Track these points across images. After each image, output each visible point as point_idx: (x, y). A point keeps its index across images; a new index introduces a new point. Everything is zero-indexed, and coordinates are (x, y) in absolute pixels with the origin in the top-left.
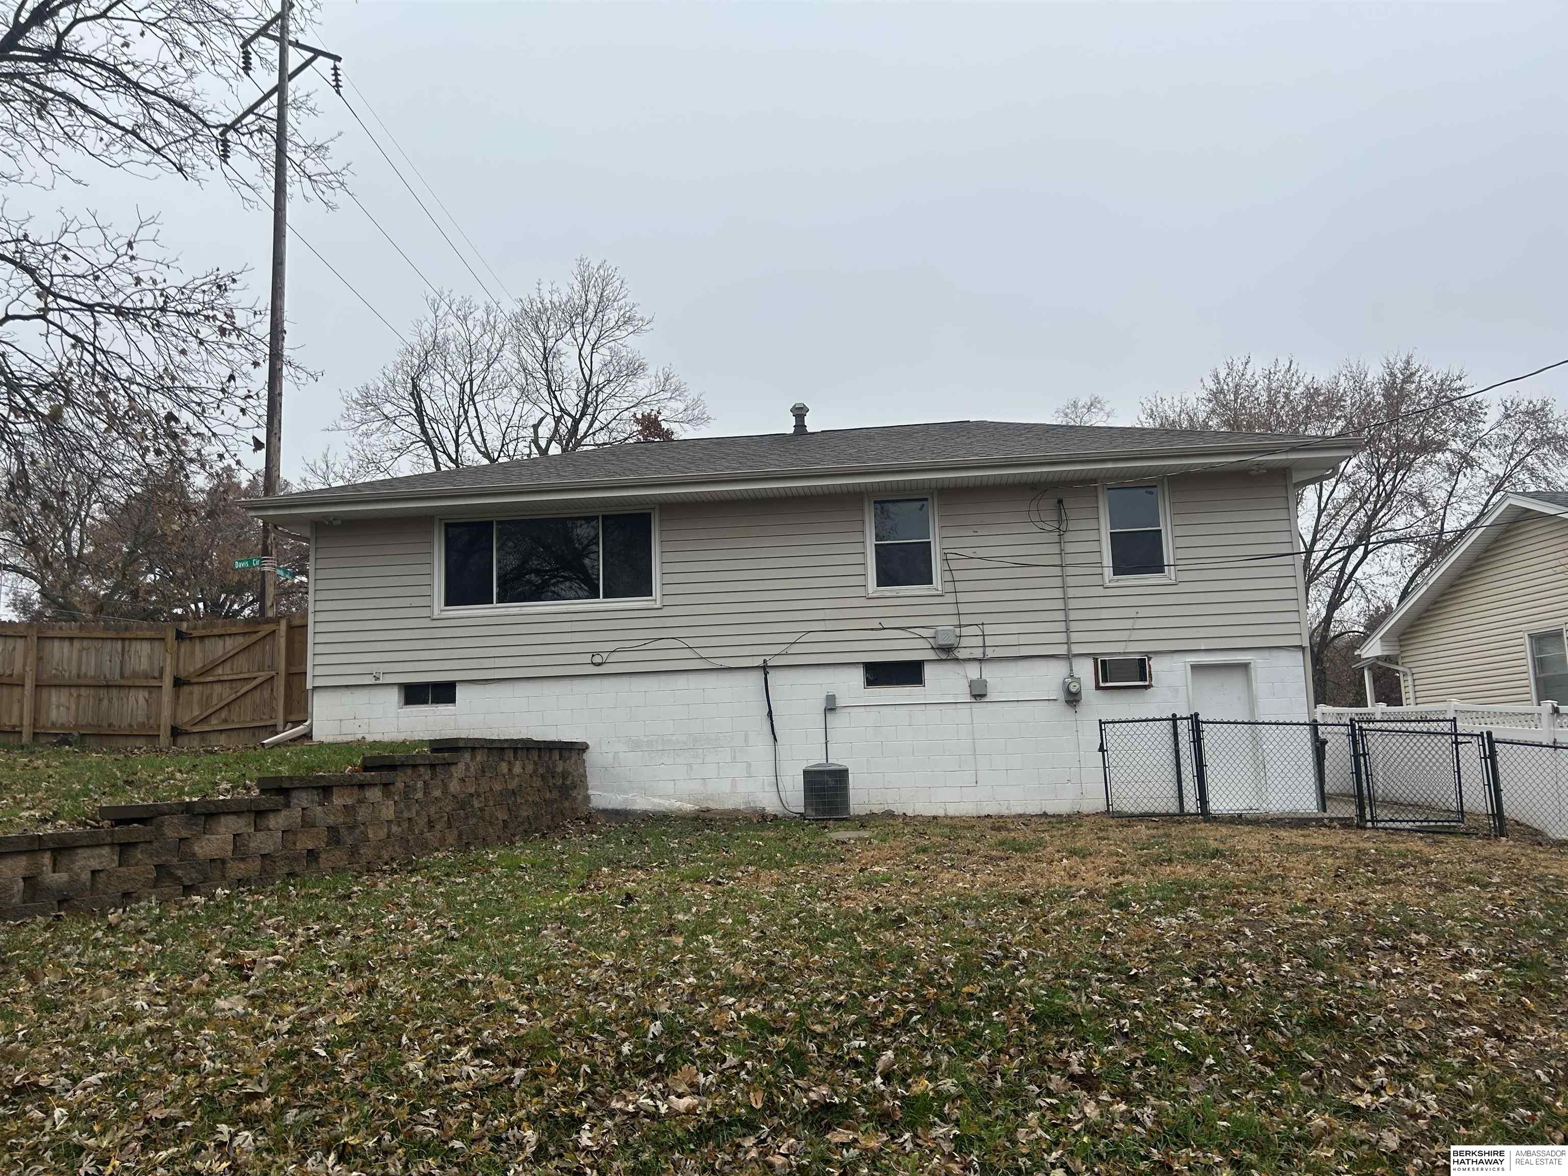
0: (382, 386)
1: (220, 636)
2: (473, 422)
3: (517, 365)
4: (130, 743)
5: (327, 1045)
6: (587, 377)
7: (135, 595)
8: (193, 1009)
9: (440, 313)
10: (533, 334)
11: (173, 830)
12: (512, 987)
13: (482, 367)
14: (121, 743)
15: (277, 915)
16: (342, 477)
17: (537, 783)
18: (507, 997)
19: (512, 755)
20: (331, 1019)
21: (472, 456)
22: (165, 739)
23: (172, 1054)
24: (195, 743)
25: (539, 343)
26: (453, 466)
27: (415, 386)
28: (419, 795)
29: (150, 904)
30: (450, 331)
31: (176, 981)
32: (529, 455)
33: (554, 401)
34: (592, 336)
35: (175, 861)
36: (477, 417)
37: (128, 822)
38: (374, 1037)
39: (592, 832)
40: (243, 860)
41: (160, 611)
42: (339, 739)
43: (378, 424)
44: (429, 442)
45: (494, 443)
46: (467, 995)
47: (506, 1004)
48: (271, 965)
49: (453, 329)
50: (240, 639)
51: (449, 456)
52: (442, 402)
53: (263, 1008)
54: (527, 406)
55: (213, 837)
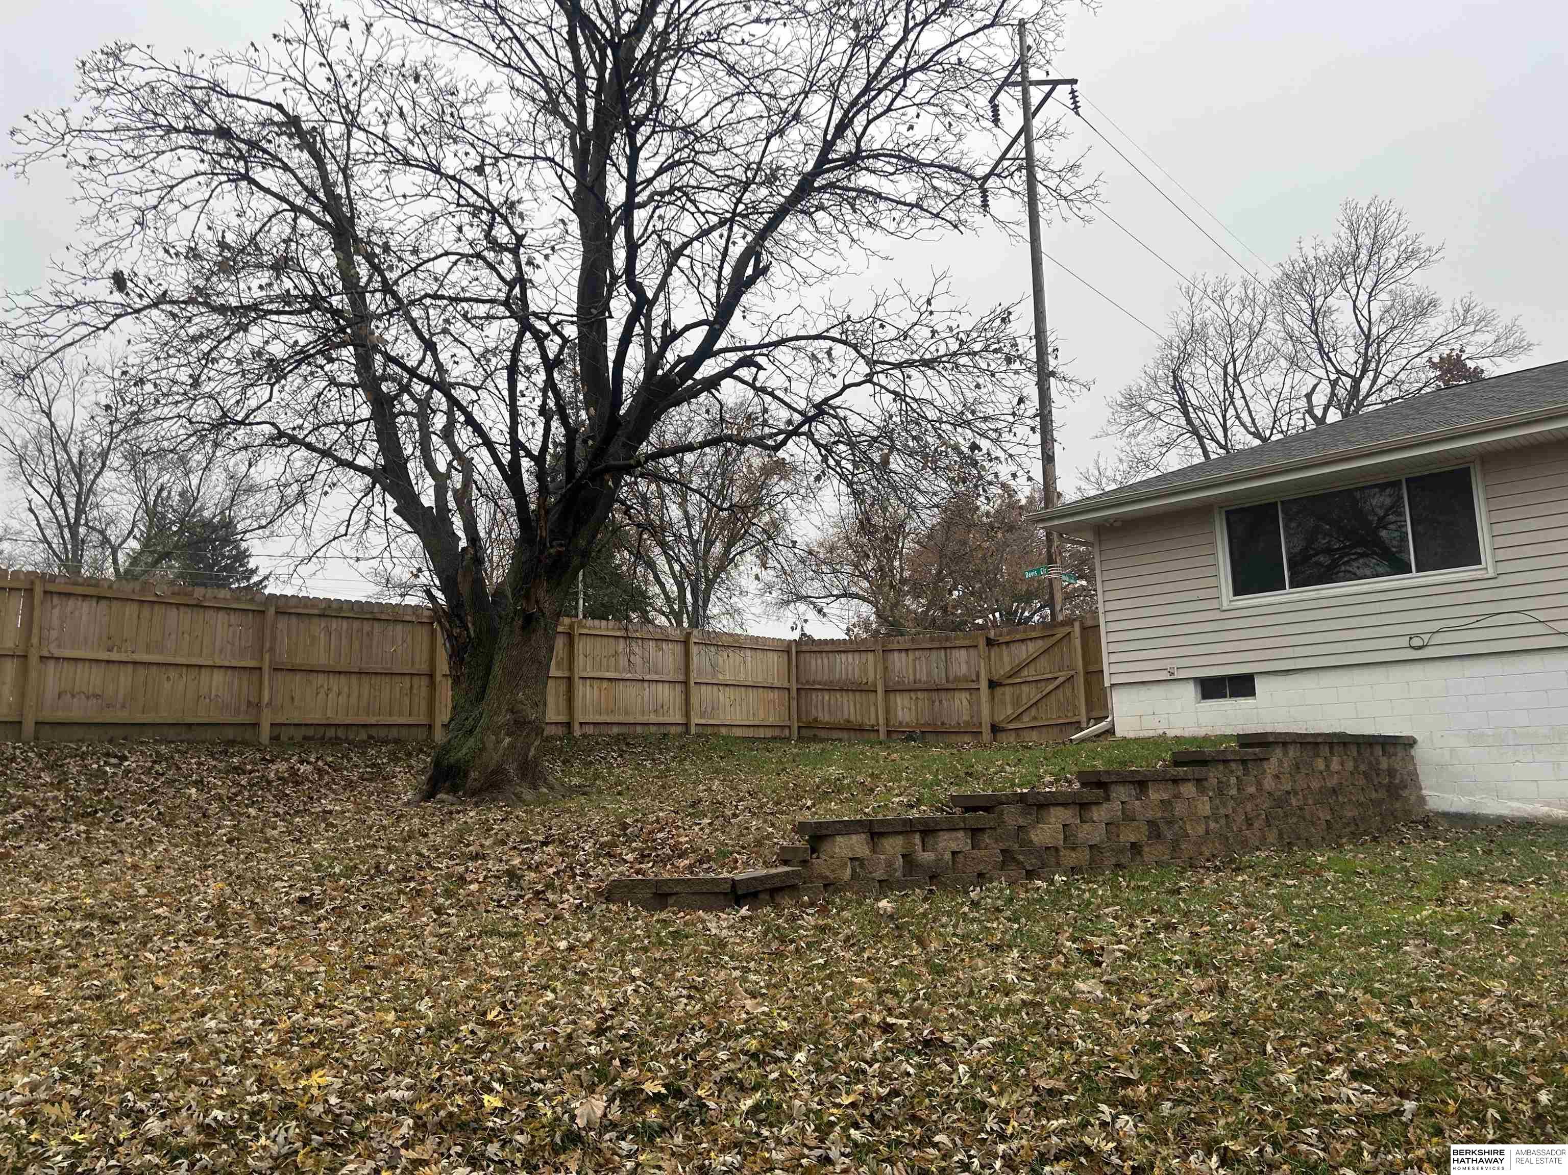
0: (1144, 385)
1: (1023, 641)
2: (1240, 403)
3: (1282, 334)
4: (959, 739)
5: (1189, 1041)
6: (1366, 330)
7: (944, 609)
8: (1057, 988)
9: (1195, 299)
10: (1298, 297)
11: (1012, 817)
12: (1382, 1007)
13: (1244, 344)
14: (953, 739)
15: (1113, 905)
16: (1114, 480)
17: (1362, 782)
18: (1378, 1018)
19: (1327, 749)
20: (1187, 1015)
21: (1242, 439)
22: (987, 736)
23: (1047, 1027)
24: (1012, 738)
25: (1305, 305)
26: (1222, 451)
27: (1175, 378)
28: (1234, 792)
29: (999, 884)
30: (1208, 315)
31: (1036, 959)
32: (1304, 428)
33: (1329, 364)
34: (1368, 282)
35: (1016, 847)
36: (1244, 397)
37: (975, 809)
38: (1235, 1040)
39: (1435, 838)
40: (1074, 849)
41: (965, 623)
42: (1142, 734)
43: (1143, 423)
44: (1195, 432)
45: (1264, 420)
46: (1330, 1008)
47: (1378, 1024)
48: (1119, 954)
49: (1210, 313)
50: (1040, 643)
51: (1218, 442)
52: (1205, 389)
53: (1119, 993)
54: (1299, 375)
55: (1045, 826)
